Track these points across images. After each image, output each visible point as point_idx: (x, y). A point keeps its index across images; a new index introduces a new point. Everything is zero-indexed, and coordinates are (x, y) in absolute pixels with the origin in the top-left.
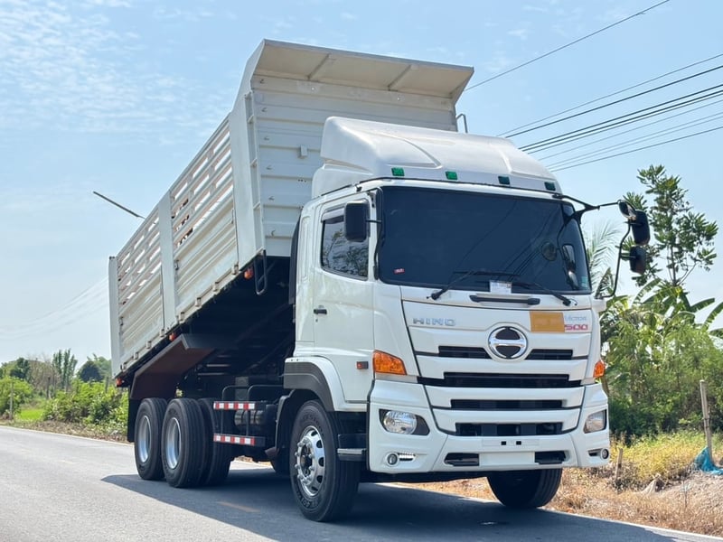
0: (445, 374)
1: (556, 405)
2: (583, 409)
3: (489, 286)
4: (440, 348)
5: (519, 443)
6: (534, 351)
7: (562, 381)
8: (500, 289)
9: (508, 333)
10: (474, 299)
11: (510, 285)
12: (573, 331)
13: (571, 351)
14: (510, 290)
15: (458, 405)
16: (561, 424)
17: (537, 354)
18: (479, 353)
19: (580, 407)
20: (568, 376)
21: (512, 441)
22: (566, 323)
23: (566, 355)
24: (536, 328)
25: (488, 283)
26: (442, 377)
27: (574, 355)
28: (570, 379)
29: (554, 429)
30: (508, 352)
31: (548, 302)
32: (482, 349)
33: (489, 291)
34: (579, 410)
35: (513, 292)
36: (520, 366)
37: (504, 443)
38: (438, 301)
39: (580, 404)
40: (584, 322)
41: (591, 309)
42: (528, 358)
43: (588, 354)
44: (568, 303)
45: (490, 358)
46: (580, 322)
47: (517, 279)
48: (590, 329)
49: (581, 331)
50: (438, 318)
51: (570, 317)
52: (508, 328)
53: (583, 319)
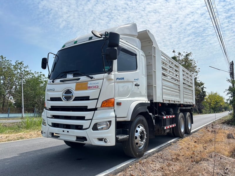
0: (51, 106)
1: (83, 118)
2: (93, 121)
4: (51, 98)
5: (68, 132)
6: (76, 97)
7: (84, 109)
8: (70, 76)
9: (68, 92)
10: (61, 81)
12: (91, 89)
13: (89, 97)
14: (73, 76)
16: (82, 126)
17: (77, 99)
19: (92, 120)
20: (87, 107)
21: (66, 131)
22: (88, 86)
23: (87, 98)
24: (77, 89)
25: (67, 75)
26: (50, 108)
28: (88, 108)
30: (68, 99)
31: (83, 78)
32: (60, 98)
33: (66, 78)
34: (91, 120)
35: (73, 77)
36: (71, 103)
37: (63, 131)
39: (91, 118)
40: (97, 85)
41: (103, 79)
42: (74, 100)
43: (97, 97)
44: (92, 78)
45: (62, 101)
46: (95, 85)
47: (75, 72)
48: (100, 87)
49: (95, 88)
50: (51, 89)
51: (91, 83)
52: (68, 90)
53: (96, 84)
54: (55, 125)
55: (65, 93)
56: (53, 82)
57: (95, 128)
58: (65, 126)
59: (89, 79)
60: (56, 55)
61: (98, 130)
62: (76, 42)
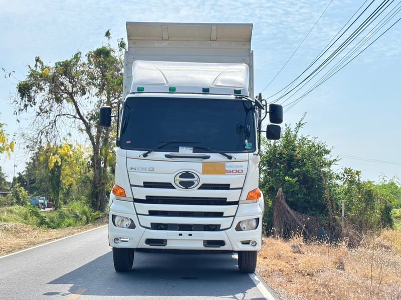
0: (147, 197)
1: (220, 215)
2: (236, 218)
3: (178, 149)
4: (144, 183)
5: (190, 235)
6: (203, 185)
7: (222, 202)
8: (185, 151)
9: (187, 174)
10: (167, 156)
11: (192, 148)
12: (231, 173)
13: (229, 185)
14: (192, 151)
15: (152, 213)
16: (219, 226)
17: (205, 187)
18: (168, 186)
19: (234, 216)
20: (226, 199)
21: (186, 234)
22: (227, 169)
23: (226, 187)
24: (205, 172)
25: (178, 147)
26: (145, 199)
27: (231, 187)
28: (227, 201)
29: (216, 228)
30: (187, 185)
31: (215, 157)
32: (170, 184)
33: (178, 152)
34: (233, 218)
35: (194, 152)
36: (194, 193)
37: (181, 235)
38: (146, 158)
39: (234, 214)
40: (241, 169)
41: (248, 161)
42: (200, 188)
43: (241, 186)
44: (230, 158)
45: (175, 188)
46: (238, 169)
47: (197, 145)
48: (245, 172)
49: (237, 173)
50: (144, 167)
52: (187, 172)
53: (240, 167)
55: (180, 177)
56: (145, 155)
57: (238, 228)
59: (226, 159)
60: (125, 104)
61: (242, 230)
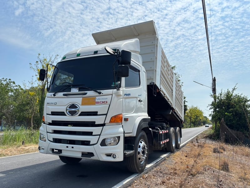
0: (52, 121)
1: (90, 134)
2: (101, 136)
3: (71, 90)
4: (52, 112)
5: (73, 147)
6: (82, 112)
7: (92, 124)
8: (75, 90)
9: (73, 106)
10: (64, 95)
11: (78, 89)
12: (99, 104)
14: (78, 90)
15: (55, 132)
16: (89, 142)
17: (83, 114)
18: (62, 114)
19: (100, 135)
20: (95, 122)
21: (70, 147)
22: (96, 101)
23: (95, 114)
24: (83, 104)
25: (71, 89)
27: (98, 114)
28: (96, 124)
29: (87, 143)
30: (73, 113)
31: (90, 93)
32: (64, 112)
33: (70, 91)
34: (99, 136)
35: (79, 91)
36: (77, 118)
37: (67, 147)
38: (55, 97)
39: (99, 134)
40: (106, 100)
41: (112, 95)
42: (80, 115)
43: (106, 113)
44: (100, 93)
45: (66, 115)
46: (103, 101)
47: (81, 87)
48: (109, 102)
49: (103, 104)
50: (53, 103)
51: (99, 98)
52: (73, 104)
53: (105, 99)
54: (56, 141)
55: (70, 108)
56: (54, 95)
57: (103, 143)
58: (68, 142)
59: (97, 94)
60: (56, 67)
61: (107, 146)
62: (78, 55)
